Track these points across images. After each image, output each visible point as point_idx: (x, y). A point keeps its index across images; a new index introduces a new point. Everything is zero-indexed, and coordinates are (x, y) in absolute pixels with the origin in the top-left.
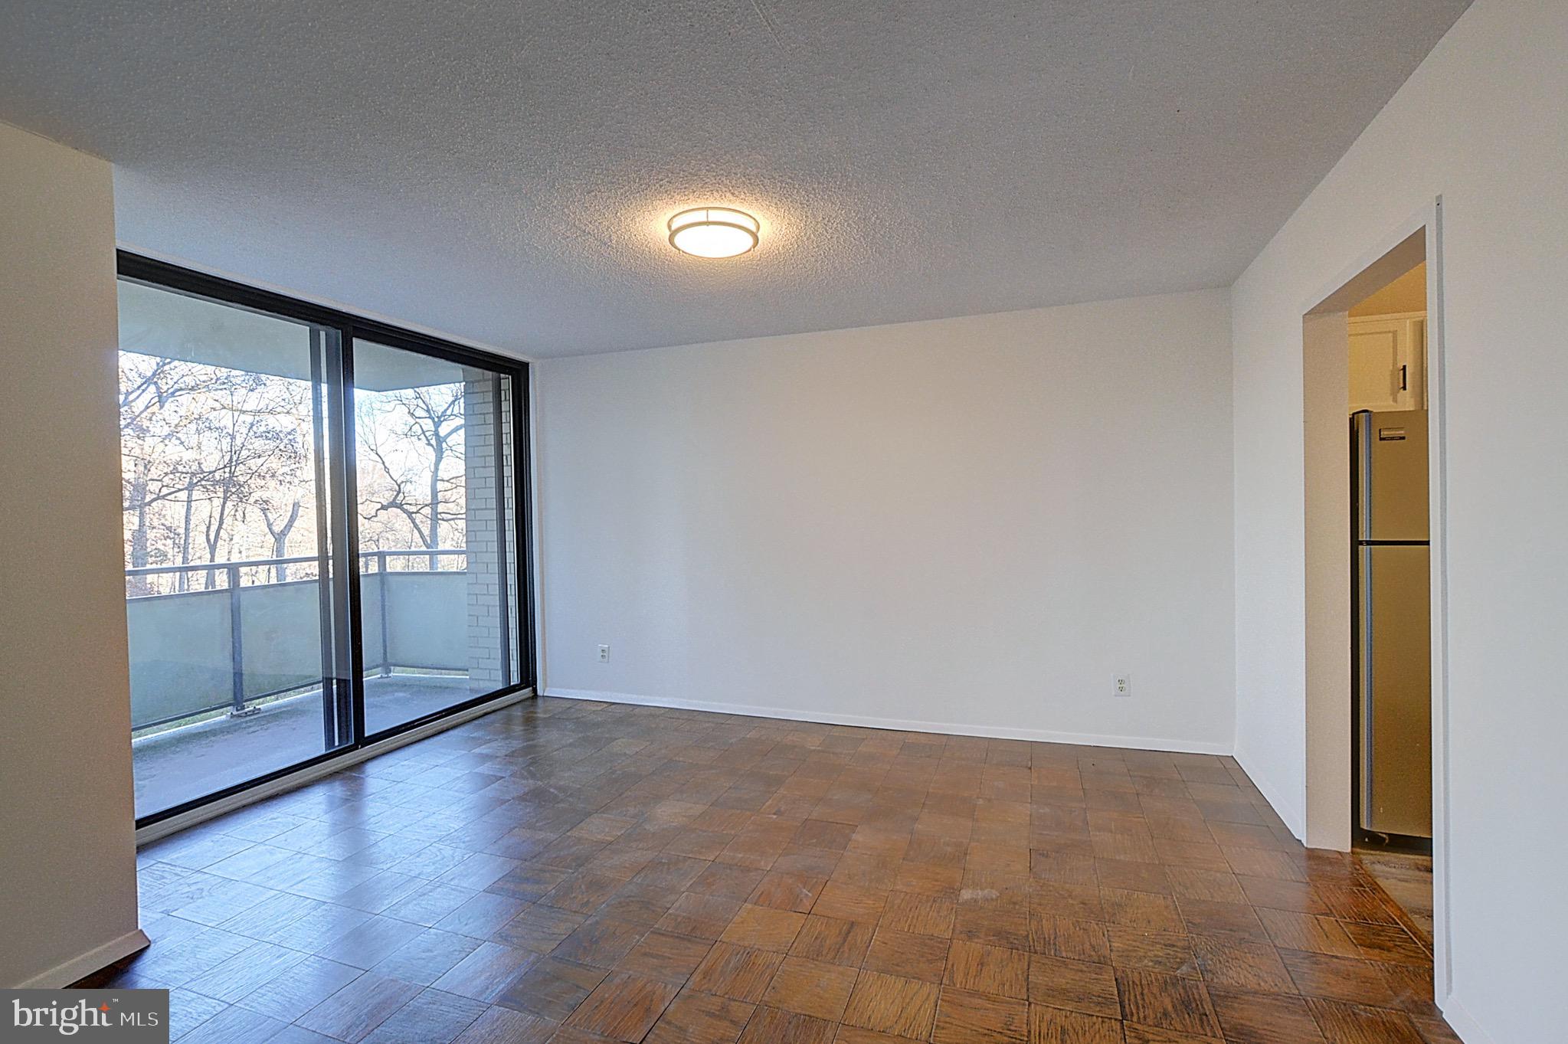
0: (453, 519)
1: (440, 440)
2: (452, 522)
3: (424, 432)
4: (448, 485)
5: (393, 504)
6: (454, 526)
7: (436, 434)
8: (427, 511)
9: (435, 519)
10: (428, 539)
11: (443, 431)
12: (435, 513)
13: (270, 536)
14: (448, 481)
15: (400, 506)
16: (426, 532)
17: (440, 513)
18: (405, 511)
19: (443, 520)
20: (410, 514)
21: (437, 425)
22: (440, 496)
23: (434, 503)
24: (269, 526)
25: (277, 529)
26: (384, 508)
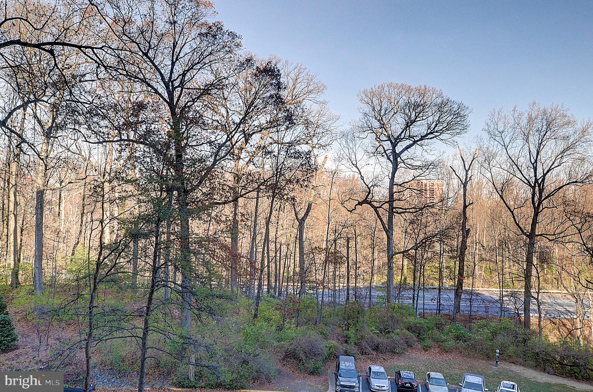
0: (403, 212)
1: (396, 155)
2: (403, 215)
3: (385, 151)
4: (401, 189)
5: (365, 201)
6: (405, 218)
7: (394, 151)
8: (386, 206)
9: (391, 212)
10: (387, 226)
11: (398, 149)
12: (392, 208)
13: (296, 221)
14: (400, 185)
15: (370, 203)
16: (385, 220)
17: (395, 208)
18: (373, 206)
19: (397, 213)
20: (375, 209)
21: (394, 145)
22: (395, 196)
23: (391, 200)
24: (296, 214)
25: (300, 217)
26: (360, 204)
